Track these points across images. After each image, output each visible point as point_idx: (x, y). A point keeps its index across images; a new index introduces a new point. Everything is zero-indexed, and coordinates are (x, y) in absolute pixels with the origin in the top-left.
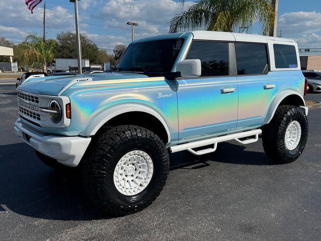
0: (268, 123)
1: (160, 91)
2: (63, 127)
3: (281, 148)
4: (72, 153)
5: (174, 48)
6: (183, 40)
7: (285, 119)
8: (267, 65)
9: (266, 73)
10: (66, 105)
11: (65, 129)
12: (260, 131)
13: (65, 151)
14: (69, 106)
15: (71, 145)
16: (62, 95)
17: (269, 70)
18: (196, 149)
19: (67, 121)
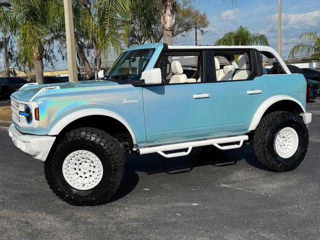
5: (146, 58)
6: (154, 50)
10: (36, 109)
11: (35, 129)
12: (246, 138)
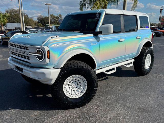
0: (138, 56)
1: (91, 42)
2: (45, 63)
3: (144, 69)
4: (51, 77)
5: (95, 18)
6: (100, 14)
7: (145, 54)
8: (137, 26)
9: (136, 31)
10: (47, 51)
11: (46, 65)
12: (133, 60)
13: (47, 76)
14: (48, 52)
15: (51, 73)
16: (44, 45)
17: (138, 30)
18: (107, 71)
19: (47, 60)
